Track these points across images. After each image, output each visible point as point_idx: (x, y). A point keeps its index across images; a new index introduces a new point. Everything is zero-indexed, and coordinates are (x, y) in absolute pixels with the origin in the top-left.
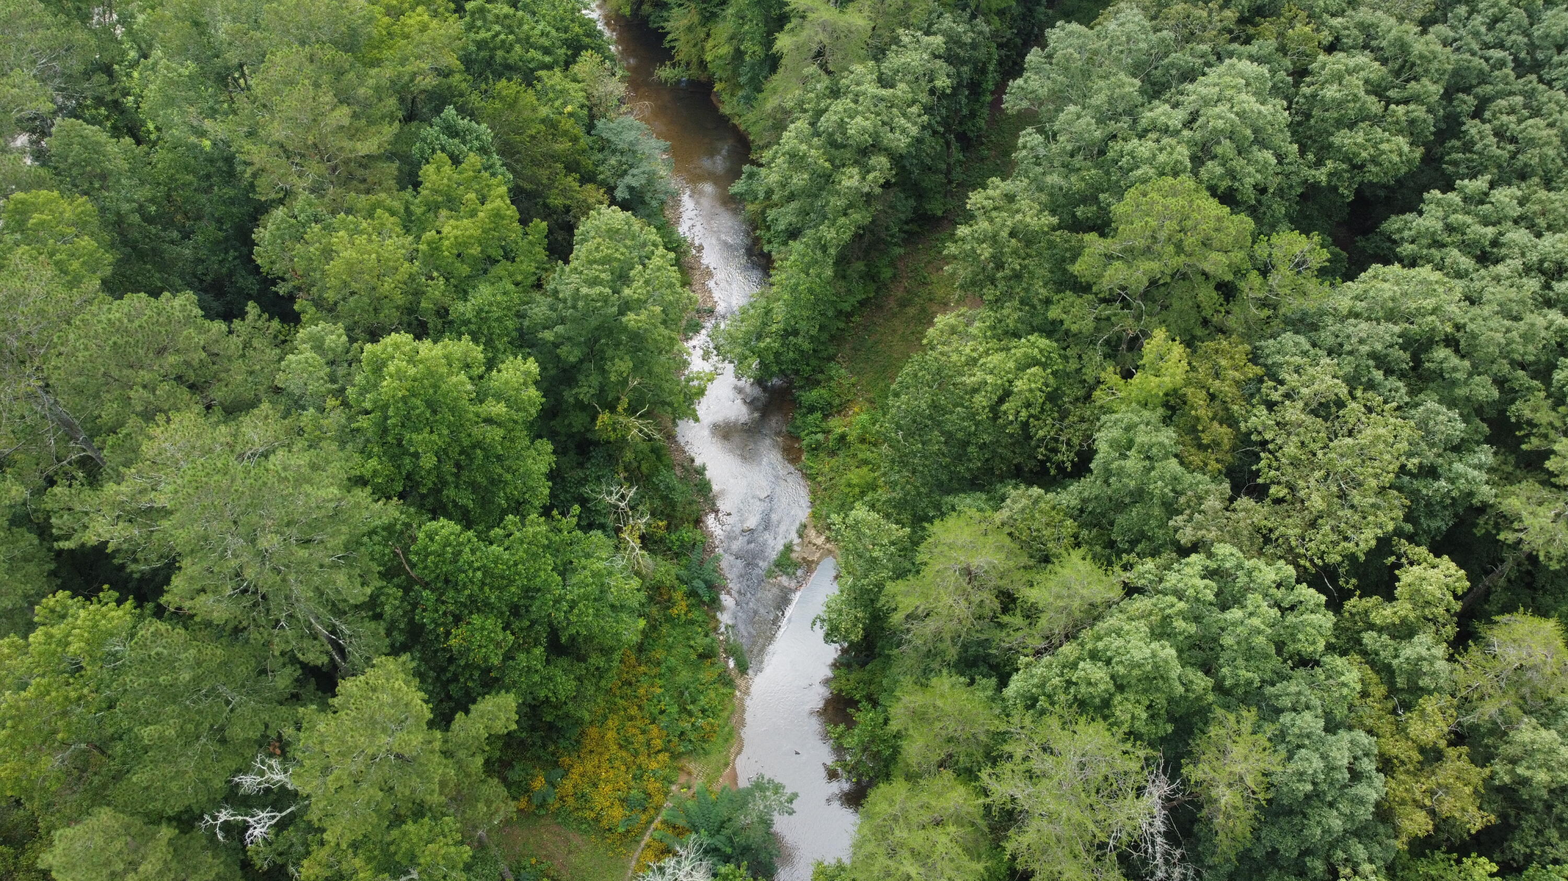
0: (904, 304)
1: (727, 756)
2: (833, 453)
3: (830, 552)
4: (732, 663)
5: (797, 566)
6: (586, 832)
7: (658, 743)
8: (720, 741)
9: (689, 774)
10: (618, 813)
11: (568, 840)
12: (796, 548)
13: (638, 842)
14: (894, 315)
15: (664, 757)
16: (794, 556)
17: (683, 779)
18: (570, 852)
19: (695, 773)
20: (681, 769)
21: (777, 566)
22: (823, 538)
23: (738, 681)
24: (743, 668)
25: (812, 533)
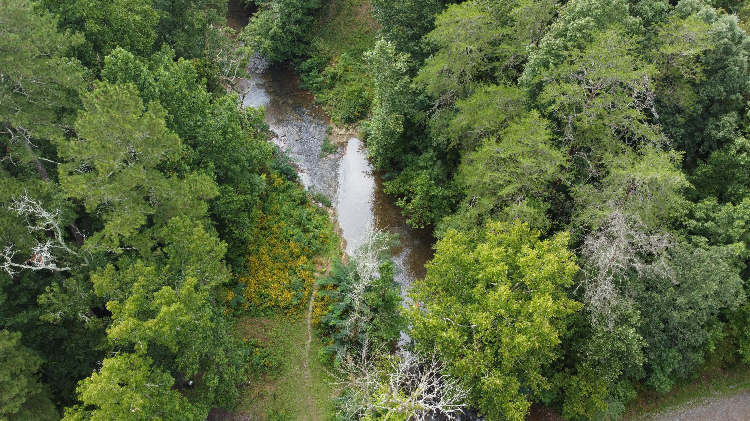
0: (339, 10)
1: (340, 250)
2: (332, 87)
4: (320, 205)
5: (335, 147)
6: (272, 316)
7: (297, 251)
8: (332, 243)
9: (322, 264)
10: (288, 295)
11: (262, 325)
13: (307, 309)
14: (336, 16)
15: (303, 258)
16: (331, 143)
17: (319, 268)
18: (266, 330)
19: (325, 263)
20: (316, 263)
21: (324, 150)
22: (344, 130)
23: (329, 211)
24: (328, 204)
25: (337, 130)
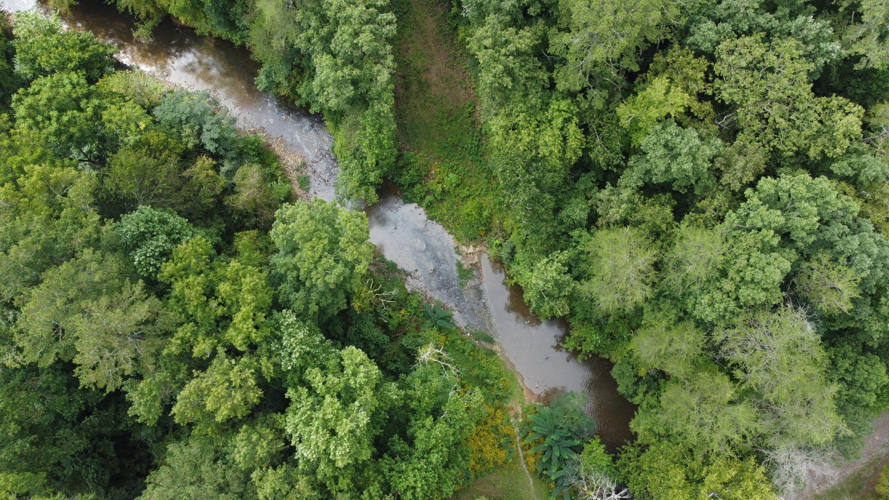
1: (520, 386)
3: (480, 251)
4: (484, 343)
5: (470, 271)
8: (511, 383)
9: (512, 409)
10: (502, 454)
12: (463, 262)
16: (465, 267)
17: (512, 413)
19: (514, 406)
20: (507, 410)
21: (461, 278)
22: (471, 247)
23: (494, 349)
24: (490, 341)
25: (464, 248)
